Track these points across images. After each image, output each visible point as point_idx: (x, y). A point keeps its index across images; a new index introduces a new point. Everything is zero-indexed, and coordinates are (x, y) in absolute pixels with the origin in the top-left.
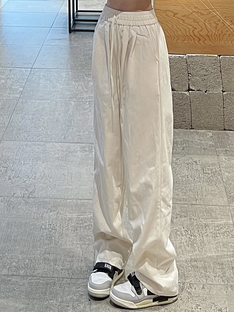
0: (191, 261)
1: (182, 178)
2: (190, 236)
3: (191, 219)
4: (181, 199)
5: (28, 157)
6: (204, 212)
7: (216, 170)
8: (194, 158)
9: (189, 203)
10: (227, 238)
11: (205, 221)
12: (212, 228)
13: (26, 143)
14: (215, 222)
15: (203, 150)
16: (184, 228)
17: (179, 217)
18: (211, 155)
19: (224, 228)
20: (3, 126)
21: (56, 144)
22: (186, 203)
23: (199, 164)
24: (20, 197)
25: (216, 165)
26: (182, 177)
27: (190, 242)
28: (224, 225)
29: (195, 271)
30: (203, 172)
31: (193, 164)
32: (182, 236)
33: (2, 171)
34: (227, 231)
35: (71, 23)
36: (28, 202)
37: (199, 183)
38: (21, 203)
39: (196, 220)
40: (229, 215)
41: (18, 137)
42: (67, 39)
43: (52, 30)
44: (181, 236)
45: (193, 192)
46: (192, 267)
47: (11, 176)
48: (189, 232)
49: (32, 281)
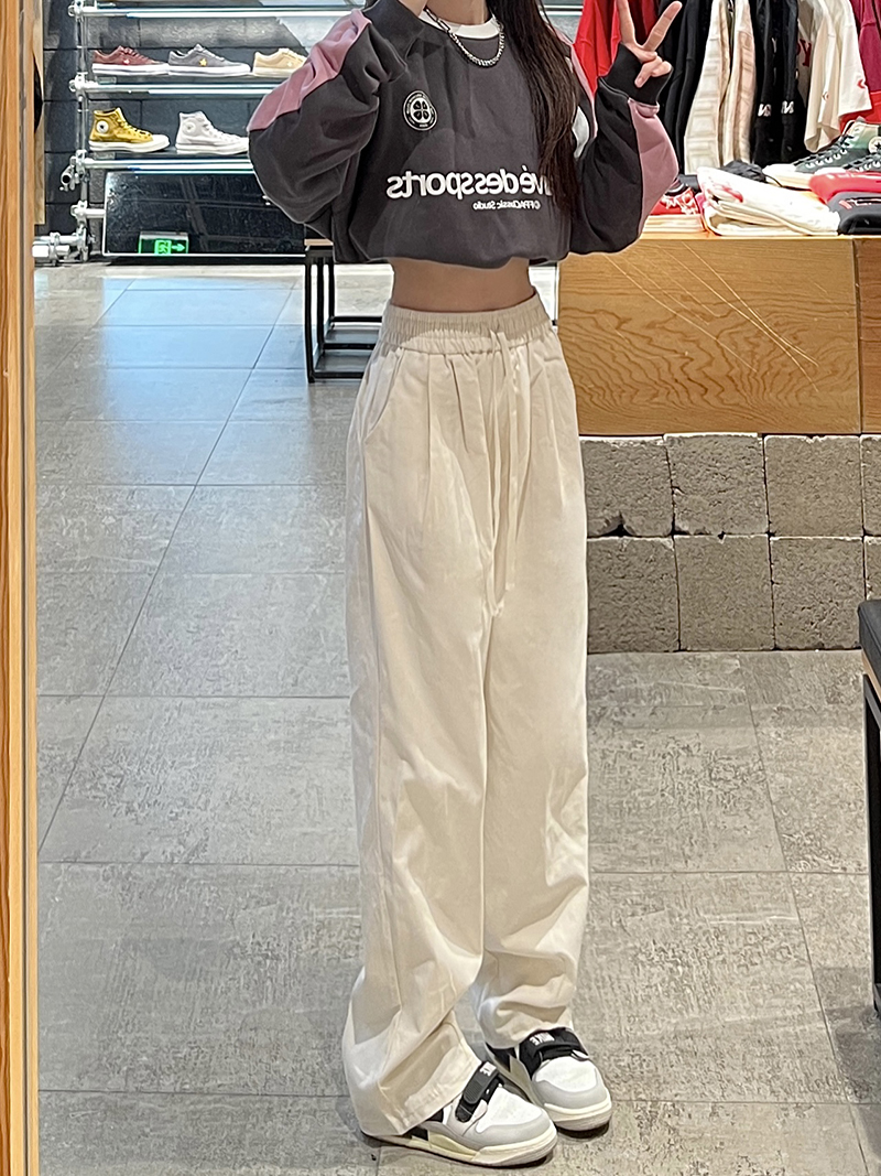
0: (675, 1037)
1: (648, 797)
2: (671, 965)
3: (674, 917)
4: (646, 858)
5: (185, 744)
6: (713, 894)
7: (749, 769)
8: (684, 738)
9: (667, 870)
10: (783, 969)
11: (716, 920)
12: (737, 940)
13: (178, 701)
14: (745, 922)
15: (710, 713)
16: (654, 943)
17: (640, 912)
18: (734, 725)
19: (772, 938)
20: (111, 655)
21: (271, 703)
22: (658, 869)
23: (699, 754)
24: (162, 865)
25: (750, 755)
26: (648, 794)
27: (673, 984)
28: (772, 929)
29: (689, 1065)
30: (710, 775)
31: (679, 754)
32: (652, 965)
33: (108, 786)
34: (782, 948)
35: (314, 354)
36: (185, 879)
37: (696, 811)
38: (164, 882)
39: (687, 916)
40: (787, 898)
41: (153, 686)
42: (301, 399)
43: (257, 374)
44: (648, 967)
45: (677, 838)
46: (678, 1053)
47: (133, 802)
48: (670, 954)
49: (200, 1107)
